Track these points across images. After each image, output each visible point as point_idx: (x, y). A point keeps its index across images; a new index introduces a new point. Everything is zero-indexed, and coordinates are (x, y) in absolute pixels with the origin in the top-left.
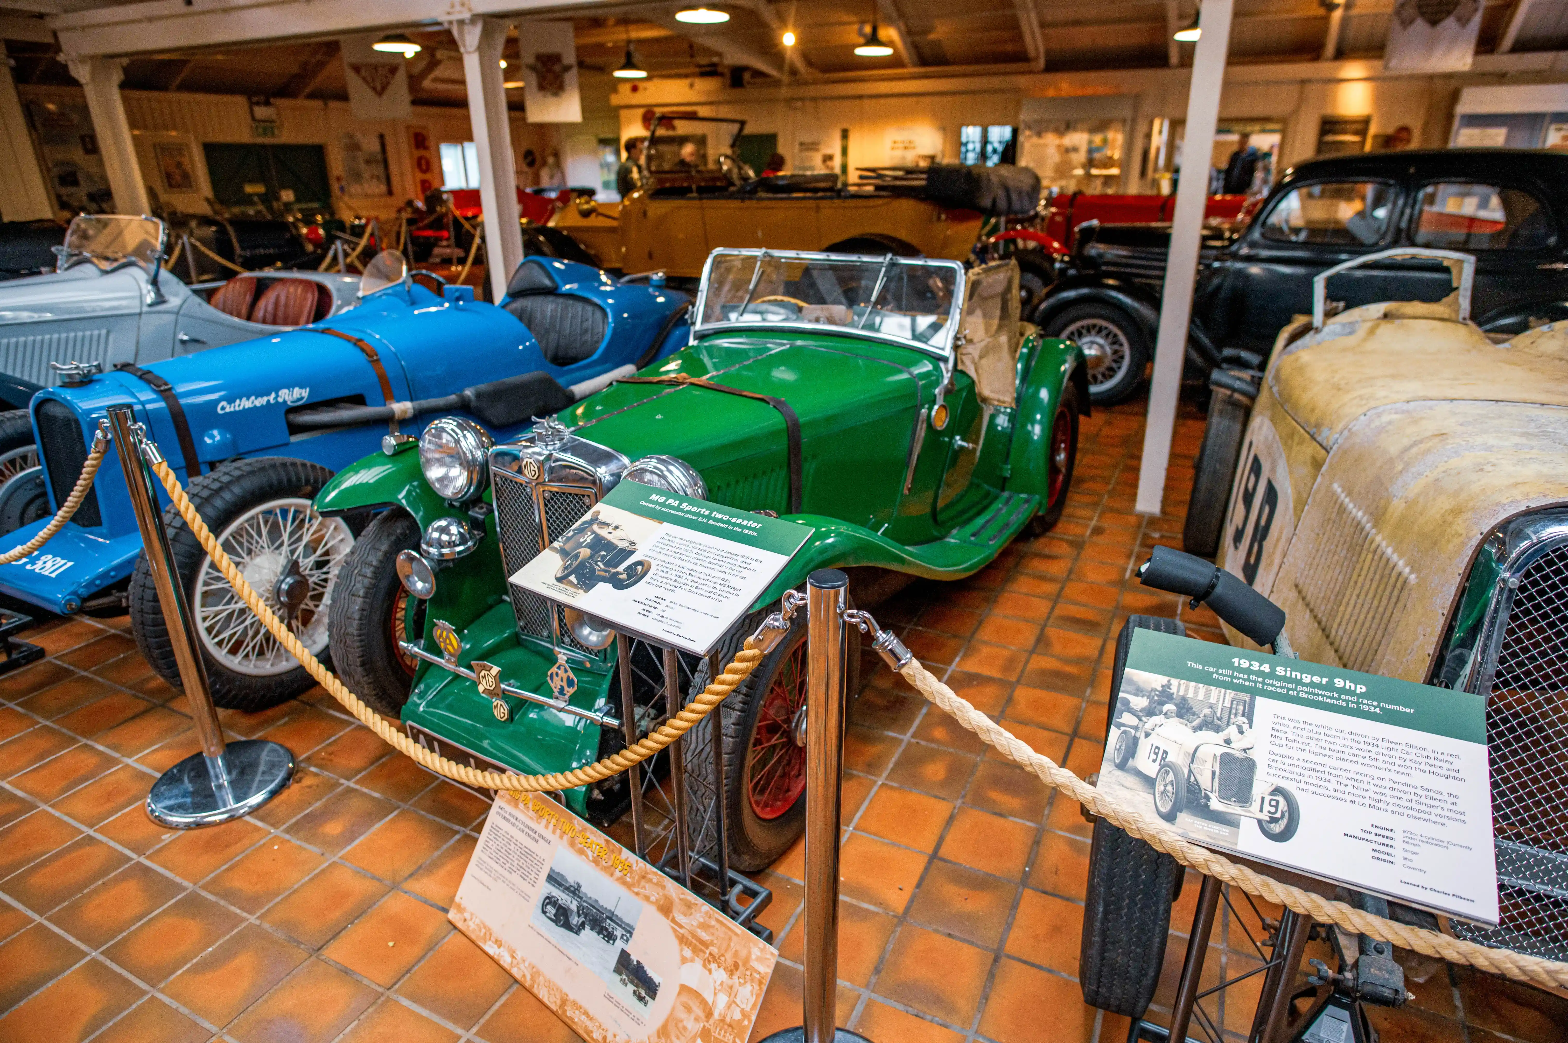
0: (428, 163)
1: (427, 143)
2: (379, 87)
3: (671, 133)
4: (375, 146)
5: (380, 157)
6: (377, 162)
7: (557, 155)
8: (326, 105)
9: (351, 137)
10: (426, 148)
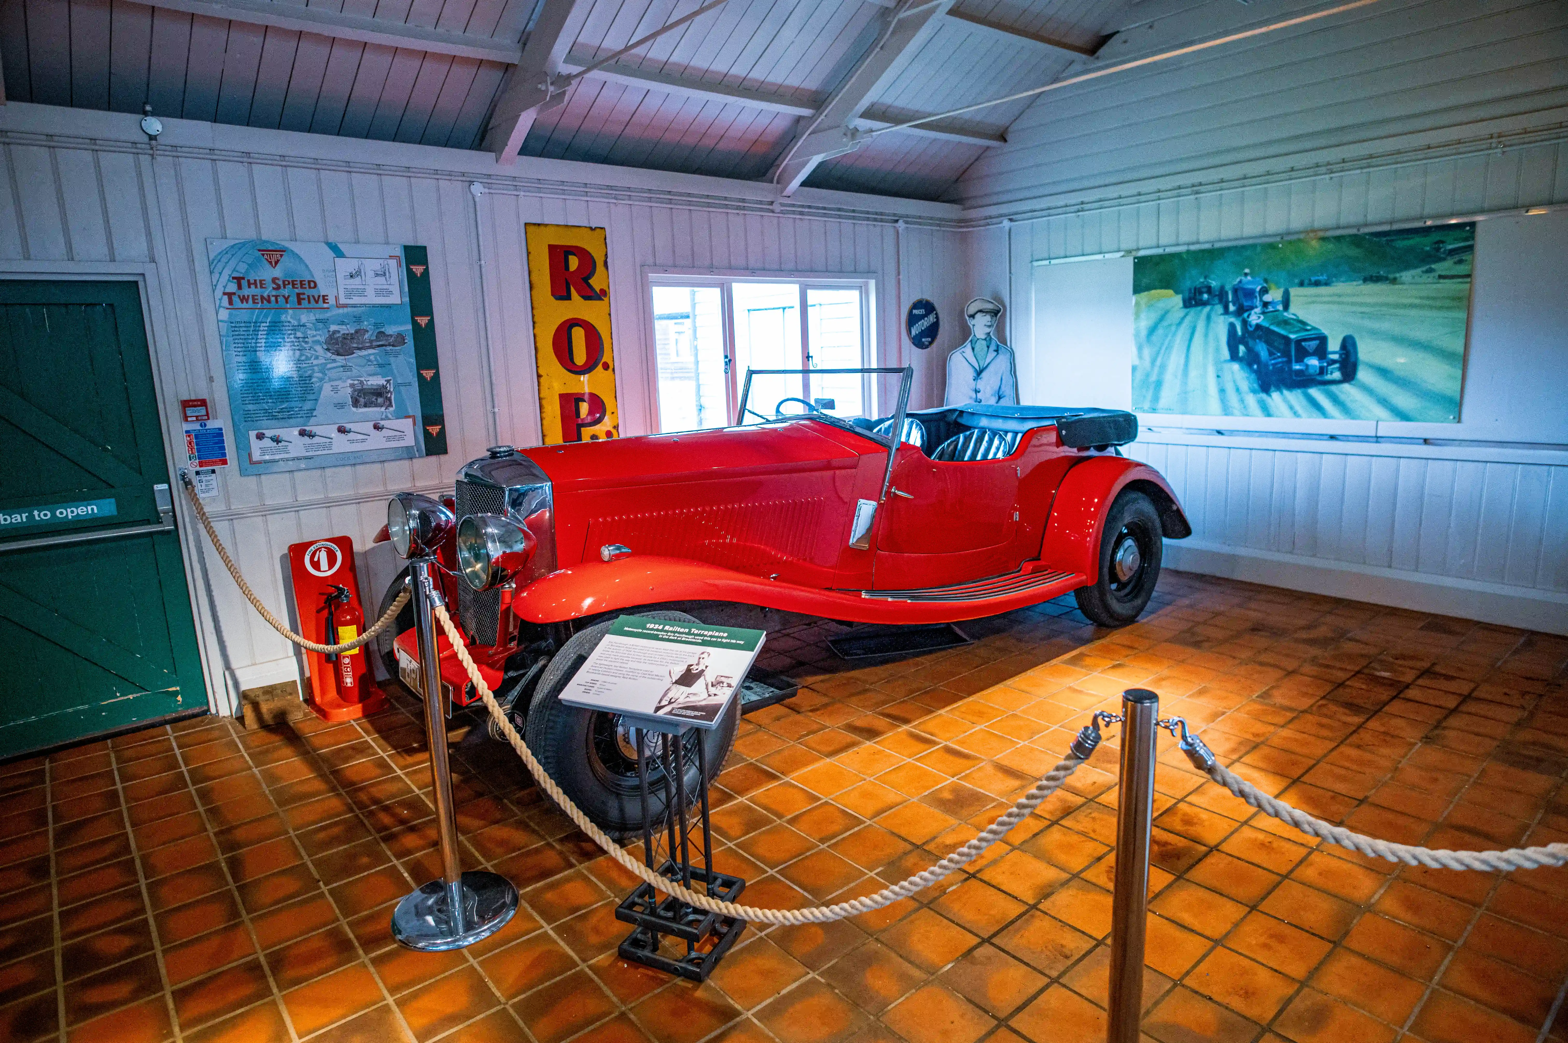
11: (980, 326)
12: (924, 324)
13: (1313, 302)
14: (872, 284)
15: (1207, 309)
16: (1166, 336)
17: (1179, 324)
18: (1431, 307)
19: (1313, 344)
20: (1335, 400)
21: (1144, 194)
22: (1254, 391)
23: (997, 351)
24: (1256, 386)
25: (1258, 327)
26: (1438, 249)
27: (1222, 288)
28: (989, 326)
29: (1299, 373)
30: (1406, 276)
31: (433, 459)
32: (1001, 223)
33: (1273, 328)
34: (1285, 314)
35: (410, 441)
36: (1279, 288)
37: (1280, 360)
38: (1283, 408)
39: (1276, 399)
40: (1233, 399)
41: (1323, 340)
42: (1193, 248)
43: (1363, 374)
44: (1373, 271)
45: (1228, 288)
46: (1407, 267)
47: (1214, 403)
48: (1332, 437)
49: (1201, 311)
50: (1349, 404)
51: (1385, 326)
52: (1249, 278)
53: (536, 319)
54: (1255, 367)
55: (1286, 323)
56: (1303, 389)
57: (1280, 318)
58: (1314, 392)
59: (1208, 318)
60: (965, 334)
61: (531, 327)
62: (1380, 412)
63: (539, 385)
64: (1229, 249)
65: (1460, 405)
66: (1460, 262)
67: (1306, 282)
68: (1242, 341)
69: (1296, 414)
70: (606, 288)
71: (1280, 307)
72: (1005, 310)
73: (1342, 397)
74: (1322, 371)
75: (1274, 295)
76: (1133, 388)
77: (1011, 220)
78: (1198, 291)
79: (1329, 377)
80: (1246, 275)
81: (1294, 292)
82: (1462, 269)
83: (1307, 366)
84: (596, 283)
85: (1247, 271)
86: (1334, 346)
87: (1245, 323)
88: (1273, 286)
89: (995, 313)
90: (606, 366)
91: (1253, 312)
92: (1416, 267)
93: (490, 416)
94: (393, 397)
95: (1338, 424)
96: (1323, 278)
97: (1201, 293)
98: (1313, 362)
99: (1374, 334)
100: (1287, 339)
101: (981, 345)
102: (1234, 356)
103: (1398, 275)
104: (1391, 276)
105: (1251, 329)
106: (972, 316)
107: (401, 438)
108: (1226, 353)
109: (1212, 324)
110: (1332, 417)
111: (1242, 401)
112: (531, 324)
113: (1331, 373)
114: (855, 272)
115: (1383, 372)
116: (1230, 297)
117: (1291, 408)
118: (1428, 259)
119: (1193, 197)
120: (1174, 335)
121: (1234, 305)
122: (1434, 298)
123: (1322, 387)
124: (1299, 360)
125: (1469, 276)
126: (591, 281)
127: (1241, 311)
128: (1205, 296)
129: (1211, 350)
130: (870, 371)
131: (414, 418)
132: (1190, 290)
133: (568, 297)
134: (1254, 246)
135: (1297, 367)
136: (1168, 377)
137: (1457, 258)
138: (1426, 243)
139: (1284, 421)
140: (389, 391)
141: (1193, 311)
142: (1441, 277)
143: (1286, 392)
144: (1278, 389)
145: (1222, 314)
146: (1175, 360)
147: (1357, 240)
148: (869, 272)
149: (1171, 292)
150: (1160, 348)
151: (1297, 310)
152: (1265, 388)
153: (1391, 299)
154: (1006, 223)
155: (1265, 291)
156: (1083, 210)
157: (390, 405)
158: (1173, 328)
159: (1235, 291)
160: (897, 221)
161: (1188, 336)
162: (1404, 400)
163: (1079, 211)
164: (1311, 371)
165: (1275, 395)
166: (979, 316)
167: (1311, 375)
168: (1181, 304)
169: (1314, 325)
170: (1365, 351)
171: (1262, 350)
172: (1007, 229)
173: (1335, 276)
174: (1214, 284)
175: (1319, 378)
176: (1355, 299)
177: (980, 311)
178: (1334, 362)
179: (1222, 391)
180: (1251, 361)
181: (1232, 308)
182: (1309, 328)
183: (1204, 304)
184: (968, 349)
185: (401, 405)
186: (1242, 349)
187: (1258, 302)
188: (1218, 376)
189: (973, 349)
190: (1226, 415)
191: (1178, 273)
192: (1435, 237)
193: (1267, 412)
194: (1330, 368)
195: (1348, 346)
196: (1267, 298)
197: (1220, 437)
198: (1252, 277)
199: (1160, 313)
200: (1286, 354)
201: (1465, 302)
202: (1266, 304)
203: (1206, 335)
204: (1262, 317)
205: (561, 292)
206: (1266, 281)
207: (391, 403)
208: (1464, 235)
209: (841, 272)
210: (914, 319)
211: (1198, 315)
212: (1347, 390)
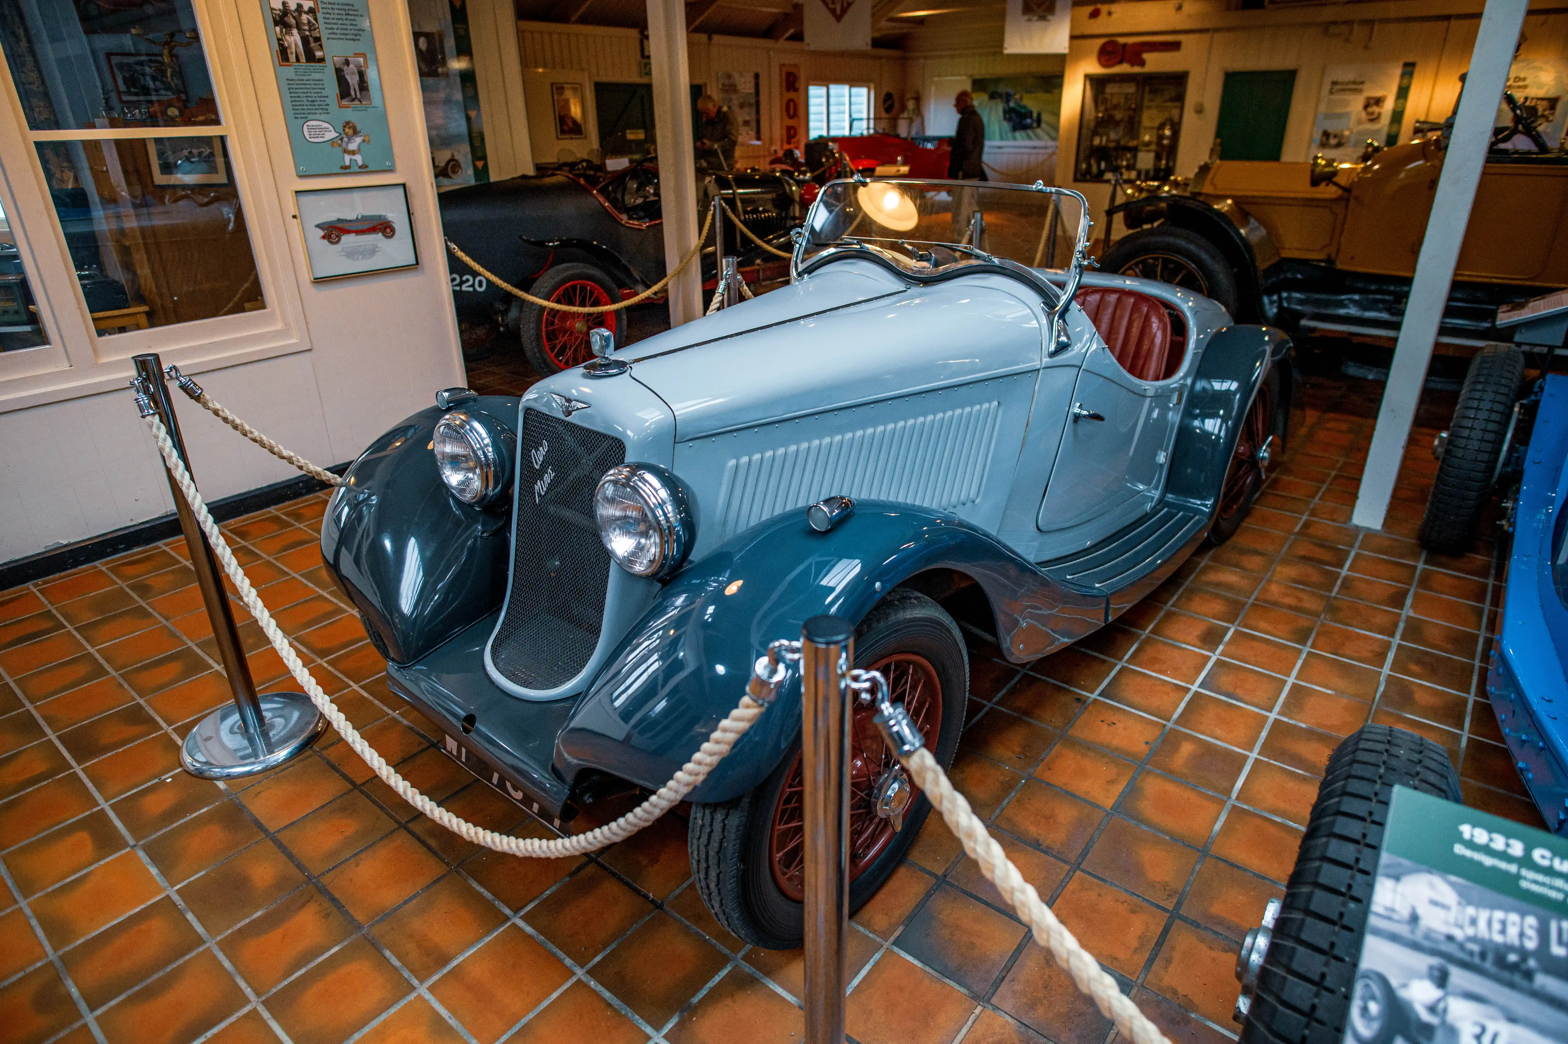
0: (796, 110)
1: (797, 85)
2: (838, 12)
3: (1137, 69)
4: (749, 88)
5: (753, 101)
6: (750, 105)
7: (918, 99)
8: (710, 39)
9: (729, 76)
10: (796, 90)
11: (911, 105)
12: (889, 103)
13: (1030, 99)
14: (872, 86)
15: (996, 100)
19: (1029, 114)
20: (1035, 134)
22: (1010, 132)
23: (917, 115)
24: (1011, 130)
25: (1012, 108)
27: (1001, 93)
28: (914, 105)
29: (1024, 124)
33: (1017, 108)
34: (1021, 103)
36: (1019, 93)
37: (1019, 120)
38: (1020, 138)
39: (1018, 134)
40: (1004, 135)
41: (1032, 112)
43: (1043, 125)
44: (1047, 89)
45: (1004, 93)
47: (998, 136)
48: (1033, 147)
50: (1039, 136)
52: (1010, 89)
54: (1011, 122)
55: (1021, 106)
56: (1026, 131)
57: (1019, 105)
58: (1030, 132)
59: (997, 104)
60: (903, 108)
62: (1047, 138)
67: (1028, 92)
68: (1008, 112)
69: (1023, 140)
71: (1019, 101)
73: (1037, 133)
74: (1032, 124)
75: (1017, 96)
79: (1033, 126)
81: (1025, 96)
83: (1027, 122)
86: (1035, 115)
87: (1008, 106)
88: (1017, 93)
91: (1011, 102)
95: (1036, 143)
97: (994, 94)
98: (1029, 121)
99: (1047, 112)
100: (1021, 113)
101: (911, 113)
102: (1005, 119)
105: (1010, 108)
106: (908, 100)
108: (1002, 117)
109: (998, 106)
110: (1034, 140)
111: (1007, 135)
113: (1034, 124)
114: (868, 81)
115: (1049, 124)
116: (1004, 96)
117: (1022, 137)
123: (1031, 130)
124: (1024, 120)
127: (1008, 102)
128: (996, 95)
132: (991, 92)
135: (1024, 122)
139: (1020, 142)
143: (1020, 132)
144: (1018, 130)
145: (1001, 102)
148: (872, 81)
149: (984, 93)
151: (1025, 102)
152: (1014, 130)
154: (922, 61)
155: (1015, 94)
156: (952, 58)
160: (881, 59)
164: (1028, 124)
166: (911, 100)
167: (1028, 126)
168: (987, 98)
169: (1030, 108)
170: (1044, 117)
171: (1013, 116)
173: (1036, 90)
175: (1030, 126)
176: (1041, 99)
177: (911, 98)
178: (1035, 120)
180: (1010, 120)
181: (1004, 100)
182: (1028, 108)
183: (995, 98)
184: (906, 114)
186: (1007, 116)
187: (1013, 99)
189: (908, 114)
190: (1003, 140)
191: (987, 85)
193: (1014, 139)
195: (1039, 115)
200: (1021, 118)
202: (1015, 99)
204: (1014, 104)
205: (788, 90)
206: (1015, 90)
209: (863, 80)
210: (885, 101)
211: (993, 102)
212: (1039, 131)
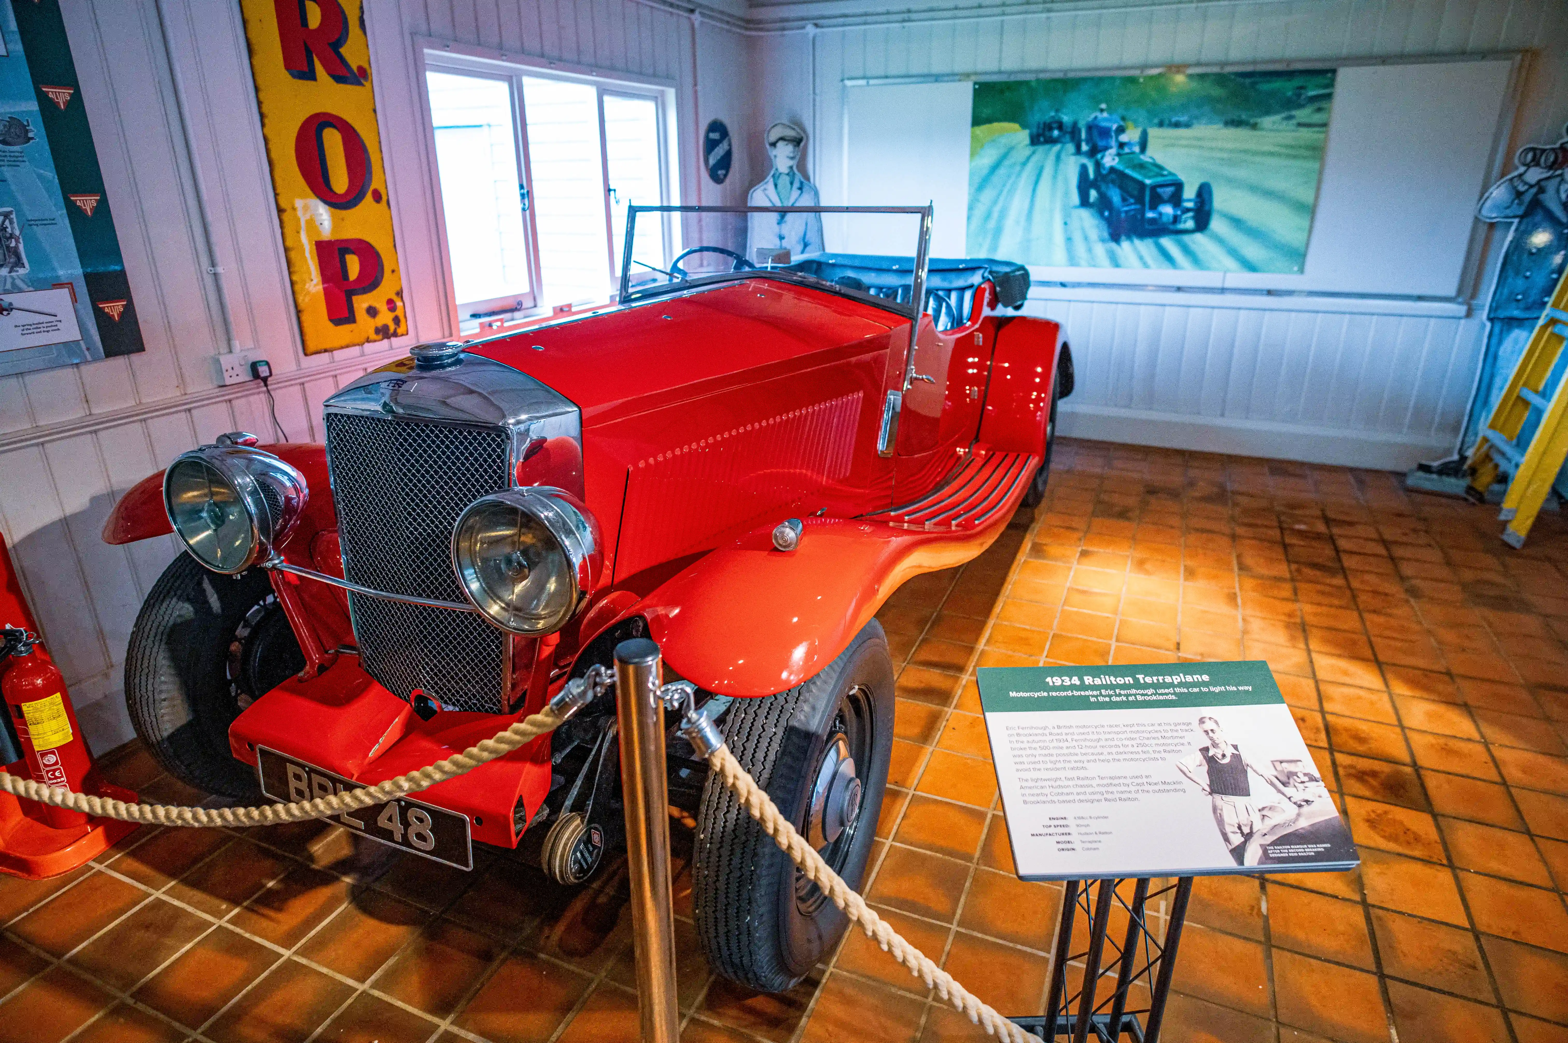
11: (782, 157)
12: (720, 151)
13: (1173, 145)
14: (671, 94)
15: (1057, 147)
16: (1009, 176)
17: (1024, 164)
18: (1288, 156)
19: (1170, 190)
20: (1186, 250)
21: (986, 7)
22: (1103, 241)
23: (800, 189)
24: (1106, 235)
25: (1112, 170)
26: (1299, 96)
27: (1075, 125)
28: (792, 158)
29: (1153, 221)
30: (1267, 121)
31: (120, 362)
32: (803, 27)
33: (1128, 172)
34: (1142, 157)
35: (70, 332)
36: (1136, 127)
37: (1133, 207)
38: (1133, 259)
39: (1126, 248)
40: (1080, 248)
41: (1179, 186)
42: (1042, 76)
43: (1216, 224)
44: (1234, 115)
45: (1082, 125)
46: (1268, 112)
47: (1060, 253)
48: (1179, 289)
49: (1050, 150)
50: (1201, 256)
51: (1241, 173)
52: (1105, 115)
53: (265, 109)
54: (1106, 214)
55: (1141, 166)
56: (1154, 239)
57: (1136, 162)
58: (1166, 242)
59: (1058, 158)
61: (259, 124)
62: (1230, 263)
63: (282, 226)
64: (1084, 80)
65: (1303, 256)
66: (1319, 110)
67: (1167, 122)
68: (1094, 184)
69: (1146, 265)
70: (366, 66)
71: (1137, 149)
72: (807, 137)
73: (1193, 247)
74: (1176, 219)
75: (1131, 135)
76: (968, 235)
77: (816, 25)
78: (1049, 127)
79: (1181, 226)
80: (1102, 110)
81: (1153, 132)
82: (1317, 118)
83: (1161, 214)
84: (350, 52)
85: (1103, 106)
86: (1189, 193)
87: (1098, 165)
88: (1130, 124)
89: (797, 142)
90: (377, 196)
91: (1108, 153)
92: (1277, 112)
93: (209, 281)
94: (21, 247)
95: (1187, 275)
96: (1183, 119)
97: (1051, 129)
98: (1167, 210)
99: (1231, 182)
100: (1142, 185)
101: (784, 181)
102: (1084, 202)
103: (1259, 120)
104: (1252, 121)
105: (1104, 172)
106: (774, 145)
107: (53, 327)
108: (1075, 199)
109: (1062, 166)
110: (1181, 268)
111: (1090, 250)
112: (257, 118)
113: (1185, 222)
114: (653, 76)
115: (1236, 222)
116: (1083, 135)
117: (1141, 258)
118: (1290, 104)
119: (1044, 15)
120: (1019, 175)
121: (1087, 143)
122: (1292, 147)
123: (1173, 237)
124: (1153, 207)
125: (1325, 125)
126: (342, 50)
127: (1094, 151)
128: (1056, 133)
129: (1059, 194)
130: (669, 209)
131: (70, 285)
132: (1039, 124)
133: (311, 76)
134: (1112, 79)
135: (1150, 215)
136: (1009, 222)
137: (1316, 105)
138: (1287, 87)
139: (1132, 272)
140: (12, 236)
141: (1041, 149)
142: (1300, 125)
143: (1137, 242)
144: (1129, 237)
145: (1074, 154)
146: (1018, 203)
147: (1221, 79)
148: (666, 78)
149: (1016, 126)
150: (1001, 191)
151: (1155, 153)
152: (1115, 237)
153: (1252, 146)
154: (810, 29)
155: (1121, 130)
156: (909, 20)
157: (19, 263)
158: (1018, 168)
159: (1090, 128)
160: (692, 11)
161: (1034, 178)
162: (1253, 251)
163: (904, 21)
164: (1165, 219)
165: (1125, 244)
166: (780, 144)
167: (1164, 224)
168: (1027, 141)
169: (1173, 171)
170: (1220, 200)
171: (1115, 196)
172: (811, 36)
173: (1197, 118)
174: (1066, 119)
175: (1172, 227)
176: (1213, 144)
177: (782, 139)
178: (1188, 210)
179: (1069, 240)
180: (1103, 206)
181: (1085, 147)
182: (1165, 173)
183: (1053, 141)
184: (770, 186)
185: (40, 260)
186: (1093, 194)
187: (1113, 143)
188: (1066, 224)
189: (776, 185)
190: (1072, 265)
191: (1026, 104)
192: (1297, 82)
193: (1115, 262)
194: (1184, 216)
195: (1204, 194)
196: (1123, 138)
197: (1063, 290)
198: (1110, 114)
199: (1002, 151)
200: (1140, 200)
201: (1317, 151)
202: (1121, 145)
203: (1055, 177)
204: (1117, 159)
205: (299, 64)
206: (1123, 119)
207: (19, 258)
208: (1326, 81)
209: (641, 75)
210: (710, 146)
211: (1046, 154)
212: (1199, 240)
